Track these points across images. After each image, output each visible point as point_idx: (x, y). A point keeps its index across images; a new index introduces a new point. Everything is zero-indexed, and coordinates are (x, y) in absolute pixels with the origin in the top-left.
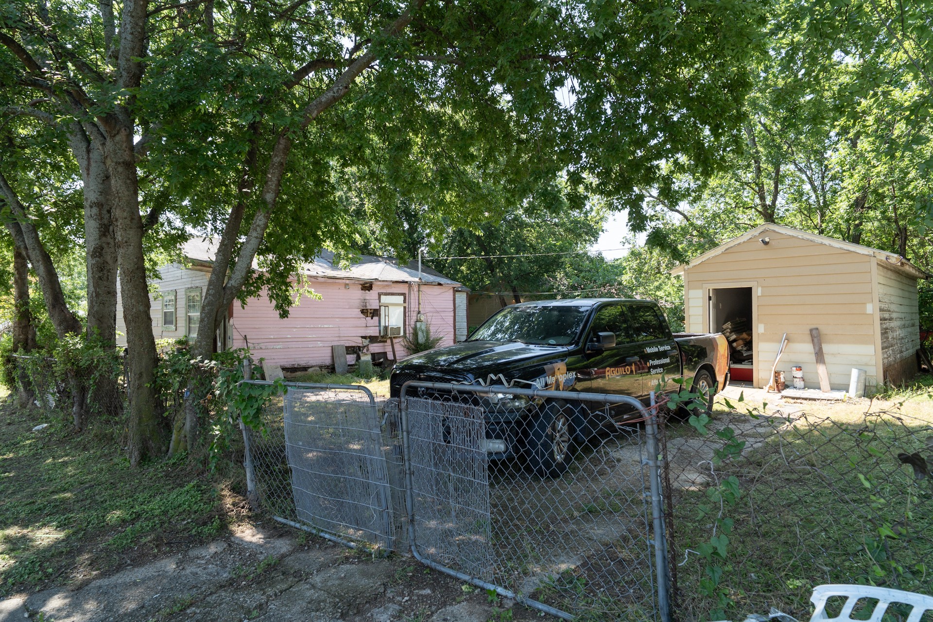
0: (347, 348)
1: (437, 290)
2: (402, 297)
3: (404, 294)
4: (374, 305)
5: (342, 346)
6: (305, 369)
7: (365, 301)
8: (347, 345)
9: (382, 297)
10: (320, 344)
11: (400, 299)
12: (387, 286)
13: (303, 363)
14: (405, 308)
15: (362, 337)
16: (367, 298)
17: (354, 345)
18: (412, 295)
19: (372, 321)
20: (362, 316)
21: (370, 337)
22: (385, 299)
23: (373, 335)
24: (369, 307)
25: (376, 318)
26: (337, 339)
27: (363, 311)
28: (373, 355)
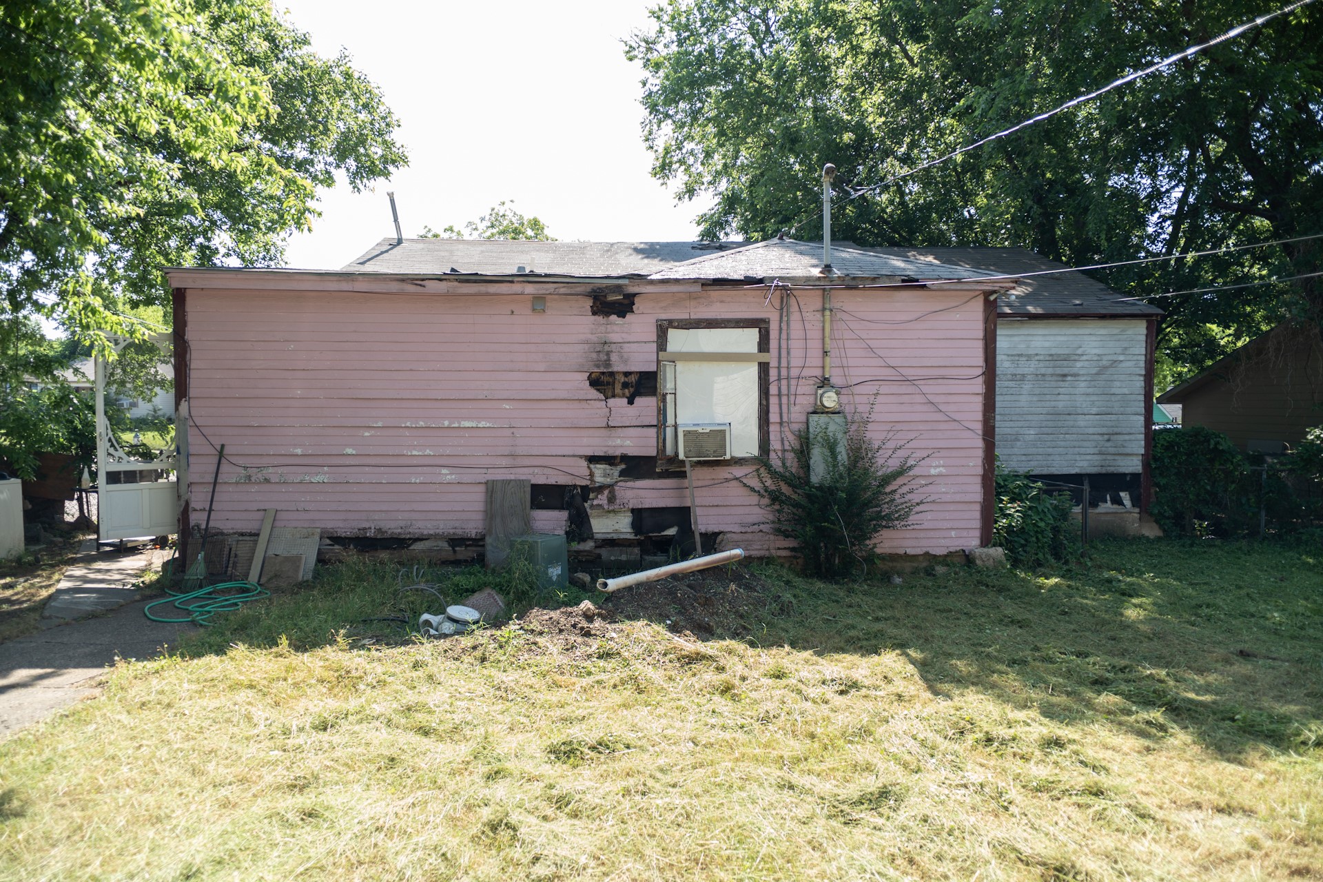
0: (536, 489)
1: (907, 304)
2: (753, 334)
3: (761, 325)
4: (640, 359)
5: (520, 483)
6: (397, 543)
7: (604, 348)
8: (541, 480)
9: (672, 333)
10: (447, 475)
11: (747, 340)
12: (691, 296)
13: (393, 524)
14: (764, 368)
15: (592, 459)
16: (614, 337)
17: (563, 480)
18: (796, 325)
19: (631, 411)
20: (594, 393)
21: (624, 458)
22: (678, 340)
23: (632, 452)
24: (618, 367)
25: (646, 404)
26: (504, 462)
27: (595, 382)
28: (638, 514)
